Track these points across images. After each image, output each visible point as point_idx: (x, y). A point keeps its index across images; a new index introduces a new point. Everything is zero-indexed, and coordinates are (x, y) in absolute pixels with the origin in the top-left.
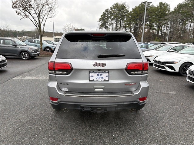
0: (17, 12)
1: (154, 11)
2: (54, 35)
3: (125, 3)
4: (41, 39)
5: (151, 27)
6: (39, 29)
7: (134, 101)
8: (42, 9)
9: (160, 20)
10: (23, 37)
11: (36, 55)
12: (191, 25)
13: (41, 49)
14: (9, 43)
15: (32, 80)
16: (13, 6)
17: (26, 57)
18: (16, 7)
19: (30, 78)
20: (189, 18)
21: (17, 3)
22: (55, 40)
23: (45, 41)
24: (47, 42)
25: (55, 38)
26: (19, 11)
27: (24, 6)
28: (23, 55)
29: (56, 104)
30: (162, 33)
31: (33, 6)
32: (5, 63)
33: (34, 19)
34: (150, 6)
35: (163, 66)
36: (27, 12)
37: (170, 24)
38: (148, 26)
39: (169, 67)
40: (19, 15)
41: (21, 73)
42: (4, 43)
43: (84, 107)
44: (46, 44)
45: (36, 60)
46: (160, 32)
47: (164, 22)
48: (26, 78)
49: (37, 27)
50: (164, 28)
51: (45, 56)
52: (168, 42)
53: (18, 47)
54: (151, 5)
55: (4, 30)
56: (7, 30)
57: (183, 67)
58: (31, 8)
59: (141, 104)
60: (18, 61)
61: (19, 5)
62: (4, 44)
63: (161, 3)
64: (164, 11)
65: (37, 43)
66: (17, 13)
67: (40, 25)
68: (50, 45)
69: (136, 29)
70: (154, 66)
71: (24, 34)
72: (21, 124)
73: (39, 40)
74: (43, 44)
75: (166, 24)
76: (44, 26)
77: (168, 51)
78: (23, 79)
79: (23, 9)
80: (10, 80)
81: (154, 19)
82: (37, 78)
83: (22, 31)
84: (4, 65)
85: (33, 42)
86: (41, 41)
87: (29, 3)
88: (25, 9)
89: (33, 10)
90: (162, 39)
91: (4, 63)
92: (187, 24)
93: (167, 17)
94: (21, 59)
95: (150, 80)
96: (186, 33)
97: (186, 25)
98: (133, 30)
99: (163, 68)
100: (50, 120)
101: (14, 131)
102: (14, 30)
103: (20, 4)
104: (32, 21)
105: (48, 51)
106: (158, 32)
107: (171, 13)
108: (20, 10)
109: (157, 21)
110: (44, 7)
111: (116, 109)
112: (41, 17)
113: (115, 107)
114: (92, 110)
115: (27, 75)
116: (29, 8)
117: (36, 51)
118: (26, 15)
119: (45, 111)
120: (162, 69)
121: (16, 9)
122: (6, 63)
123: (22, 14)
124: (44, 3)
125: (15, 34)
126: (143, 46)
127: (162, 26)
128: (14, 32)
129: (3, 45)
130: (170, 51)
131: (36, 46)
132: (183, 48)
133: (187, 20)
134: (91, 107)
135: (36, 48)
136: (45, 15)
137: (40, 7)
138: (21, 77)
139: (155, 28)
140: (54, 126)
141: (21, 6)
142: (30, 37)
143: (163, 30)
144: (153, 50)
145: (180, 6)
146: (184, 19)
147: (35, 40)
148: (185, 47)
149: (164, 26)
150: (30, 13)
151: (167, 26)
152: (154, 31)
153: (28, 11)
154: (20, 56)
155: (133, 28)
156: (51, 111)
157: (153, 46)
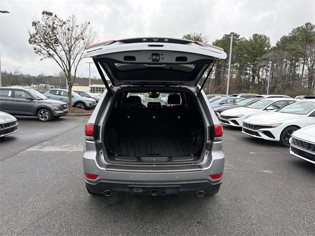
0: (35, 49)
1: (245, 47)
2: (90, 82)
3: (201, 35)
4: (70, 90)
5: (241, 70)
6: (67, 74)
7: (204, 180)
8: (74, 45)
9: (255, 60)
10: (40, 86)
11: (61, 115)
12: (303, 68)
13: (70, 104)
14: (20, 96)
15: (56, 153)
16: (30, 41)
17: (46, 118)
18: (35, 42)
19: (53, 149)
20: (300, 57)
21: (37, 36)
22: (91, 90)
23: (76, 92)
24: (79, 94)
25: (91, 88)
26: (39, 47)
27: (47, 41)
28: (41, 114)
29: (94, 184)
30: (260, 80)
31: (61, 40)
32: (15, 126)
33: (61, 59)
34: (239, 40)
35: (256, 131)
36: (50, 50)
37: (270, 66)
38: (237, 69)
39: (265, 133)
40: (39, 53)
41: (39, 142)
42: (13, 95)
43: (133, 188)
44: (77, 97)
45: (61, 122)
46: (256, 78)
47: (262, 64)
48: (46, 149)
49: (65, 71)
50: (263, 72)
51: (75, 116)
52: (269, 94)
53: (35, 102)
54: (241, 38)
55: (11, 74)
56: (16, 74)
57: (287, 133)
58: (57, 44)
59: (213, 184)
60: (34, 123)
61: (39, 39)
62: (13, 97)
63: (255, 36)
64: (261, 46)
65: (63, 95)
66: (36, 51)
67: (70, 67)
68: (84, 99)
69: (218, 74)
70: (243, 132)
71: (42, 80)
72: (42, 215)
73: (67, 91)
74: (73, 97)
75: (264, 66)
76: (76, 70)
77: (266, 109)
78: (41, 150)
79: (45, 44)
80: (23, 152)
81: (246, 58)
82: (64, 150)
83: (39, 76)
84: (13, 130)
85: (57, 93)
86: (70, 93)
87: (55, 36)
88: (47, 45)
89: (60, 46)
90: (260, 89)
91: (12, 126)
92: (298, 66)
93: (265, 56)
94: (38, 120)
95: (235, 152)
96: (296, 80)
97: (297, 68)
98: (213, 75)
99: (257, 134)
100: (84, 210)
101: (32, 224)
102: (26, 75)
103: (42, 38)
104: (57, 62)
105: (80, 107)
106: (254, 78)
107: (272, 49)
108: (41, 47)
109: (250, 62)
110: (77, 42)
111: (179, 190)
112: (72, 57)
113: (177, 187)
114: (145, 193)
115: (47, 145)
116: (55, 43)
117: (62, 107)
118: (50, 54)
119: (76, 197)
120: (255, 136)
121: (35, 45)
122: (17, 126)
123: (44, 52)
124: (77, 36)
125: (28, 81)
126: (229, 101)
127: (259, 70)
128: (26, 77)
129: (11, 98)
130: (267, 108)
131: (61, 99)
132: (287, 103)
133: (298, 61)
134: (143, 188)
135: (62, 103)
136: (77, 54)
137: (71, 42)
138: (39, 148)
139: (248, 72)
140: (90, 218)
141: (43, 40)
142: (51, 86)
143: (261, 75)
144: (244, 106)
145: (285, 40)
146: (293, 59)
147: (60, 91)
148: (291, 102)
149: (263, 70)
150: (55, 51)
151: (267, 70)
152: (247, 76)
153: (52, 47)
154: (37, 116)
155: (213, 73)
156: (85, 197)
157: (244, 101)
